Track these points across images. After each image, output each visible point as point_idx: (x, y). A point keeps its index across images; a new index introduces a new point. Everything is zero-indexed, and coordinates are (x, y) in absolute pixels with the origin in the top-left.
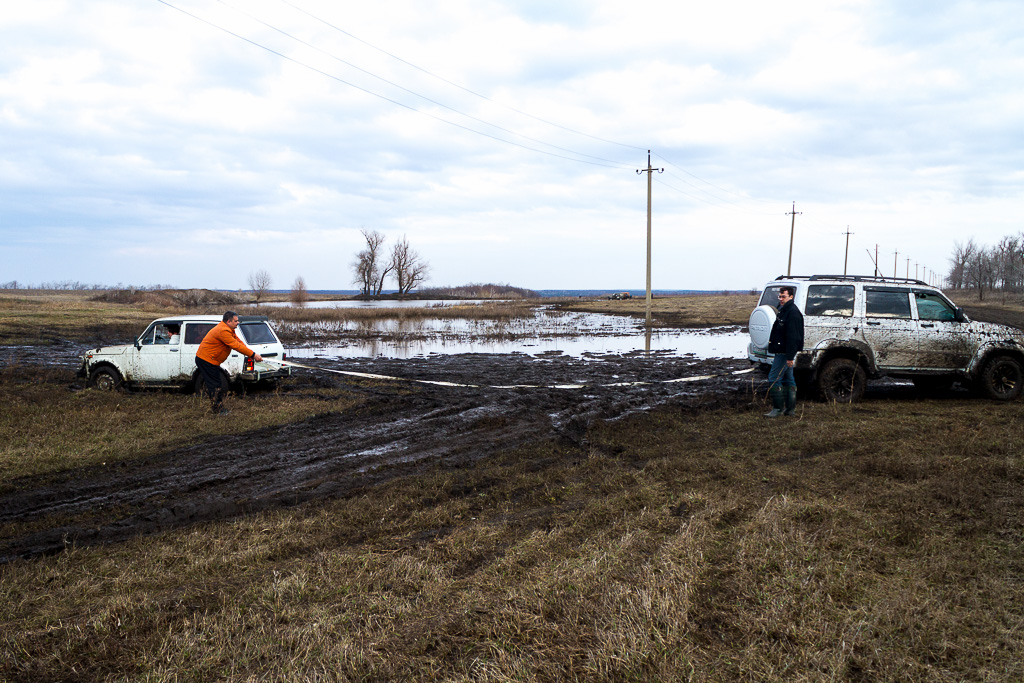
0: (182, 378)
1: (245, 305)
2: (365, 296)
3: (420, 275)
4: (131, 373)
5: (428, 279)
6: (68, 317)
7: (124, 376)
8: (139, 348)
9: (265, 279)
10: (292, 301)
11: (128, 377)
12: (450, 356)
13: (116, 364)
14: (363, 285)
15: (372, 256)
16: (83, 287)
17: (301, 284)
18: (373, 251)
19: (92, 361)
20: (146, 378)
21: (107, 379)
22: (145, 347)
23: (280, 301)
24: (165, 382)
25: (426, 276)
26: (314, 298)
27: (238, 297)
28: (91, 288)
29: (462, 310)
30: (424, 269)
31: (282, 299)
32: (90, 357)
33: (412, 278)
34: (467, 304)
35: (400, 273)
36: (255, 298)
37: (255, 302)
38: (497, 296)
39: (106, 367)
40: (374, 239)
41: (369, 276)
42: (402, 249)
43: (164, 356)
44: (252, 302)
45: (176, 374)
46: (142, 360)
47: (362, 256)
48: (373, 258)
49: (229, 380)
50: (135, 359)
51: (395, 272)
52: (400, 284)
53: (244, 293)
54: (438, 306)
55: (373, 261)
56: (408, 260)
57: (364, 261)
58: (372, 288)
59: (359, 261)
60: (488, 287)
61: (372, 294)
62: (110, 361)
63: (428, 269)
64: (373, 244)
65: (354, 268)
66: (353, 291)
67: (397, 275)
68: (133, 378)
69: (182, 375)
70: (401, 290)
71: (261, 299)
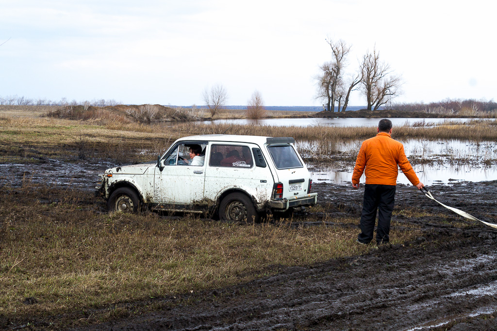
0: (205, 203)
1: (199, 123)
2: (328, 113)
3: (392, 89)
4: (152, 195)
5: (401, 93)
6: (39, 134)
7: (144, 197)
8: (161, 169)
9: (220, 95)
10: (248, 118)
11: (148, 199)
12: (476, 184)
13: (136, 184)
14: (326, 100)
15: (338, 68)
16: (28, 102)
17: (258, 99)
18: (338, 61)
19: (112, 180)
20: (167, 201)
21: (126, 202)
22: (167, 168)
23: (235, 118)
24: (187, 207)
25: (398, 90)
26: (271, 114)
27: (191, 114)
28: (35, 103)
29: (454, 130)
30: (397, 83)
31: (237, 115)
32: (110, 176)
33: (383, 92)
34: (452, 124)
35: (369, 88)
36: (209, 115)
37: (209, 119)
38: (482, 114)
39: (126, 187)
40: (340, 48)
41: (333, 90)
42: (372, 60)
43: (187, 178)
44: (206, 119)
45: (199, 198)
46: (164, 181)
47: (326, 68)
48: (338, 69)
49: (256, 208)
50: (157, 180)
51: (362, 87)
52: (369, 100)
53: (198, 108)
54: (419, 125)
55: (338, 72)
56: (378, 72)
57: (328, 74)
58: (336, 104)
59: (322, 74)
60: (469, 104)
61: (336, 111)
62: (131, 181)
63: (401, 82)
64: (338, 55)
65: (317, 81)
66: (315, 108)
67: (365, 90)
68: (153, 200)
69: (206, 199)
70: (370, 106)
71: (215, 116)
